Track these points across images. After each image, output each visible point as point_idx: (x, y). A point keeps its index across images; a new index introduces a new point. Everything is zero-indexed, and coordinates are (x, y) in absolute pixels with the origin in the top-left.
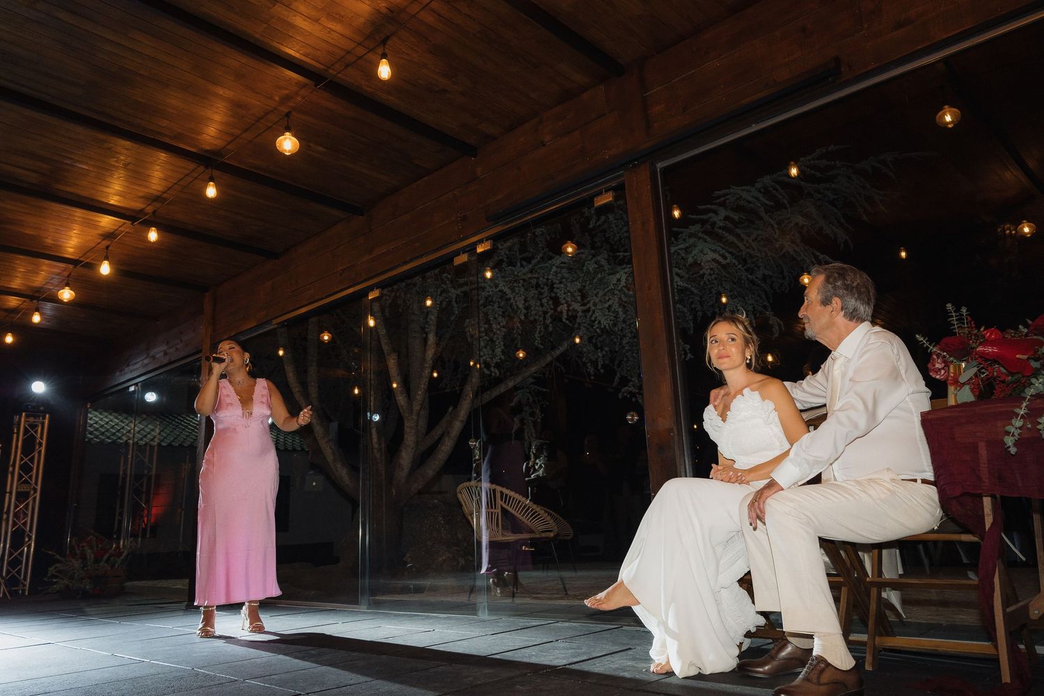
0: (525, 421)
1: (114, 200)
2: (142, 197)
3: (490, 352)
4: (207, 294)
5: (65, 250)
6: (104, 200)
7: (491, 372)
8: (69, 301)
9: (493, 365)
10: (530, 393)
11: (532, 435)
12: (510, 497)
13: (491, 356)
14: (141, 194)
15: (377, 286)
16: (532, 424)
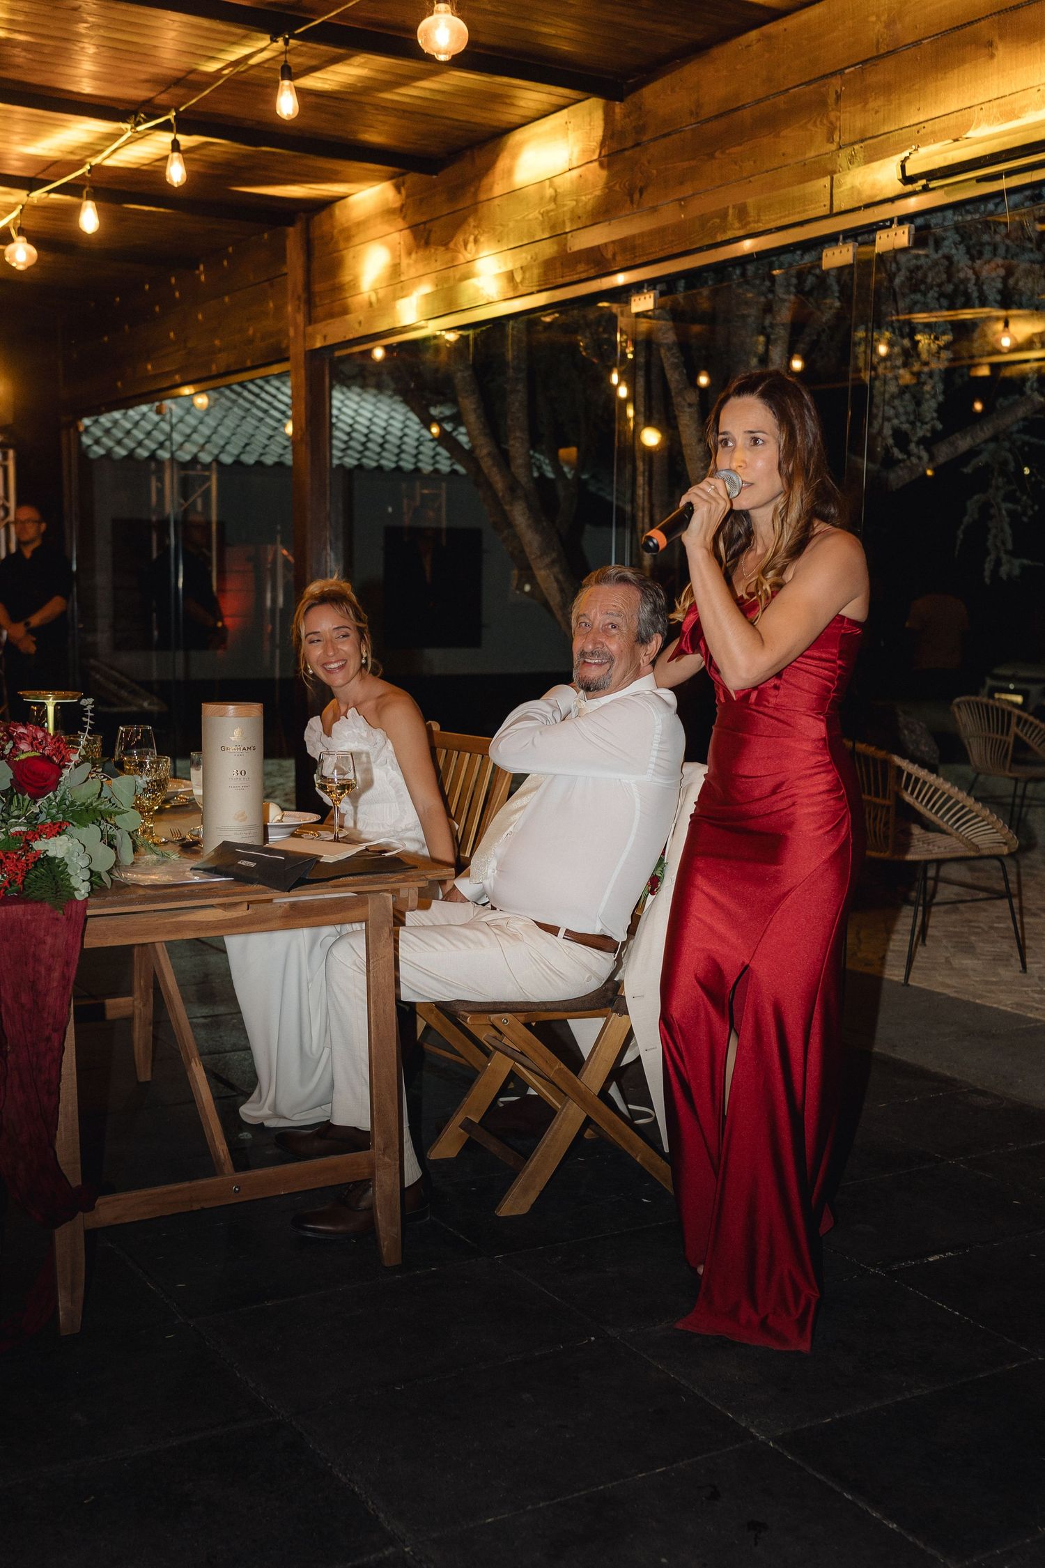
0: (993, 511)
1: (86, 87)
2: (147, 81)
3: (911, 408)
4: (291, 230)
5: (9, 165)
6: (75, 89)
7: (909, 454)
8: (29, 268)
9: (915, 439)
10: (1010, 450)
11: (1003, 543)
12: (917, 780)
13: (912, 418)
14: (143, 77)
15: (651, 284)
16: (1007, 519)
